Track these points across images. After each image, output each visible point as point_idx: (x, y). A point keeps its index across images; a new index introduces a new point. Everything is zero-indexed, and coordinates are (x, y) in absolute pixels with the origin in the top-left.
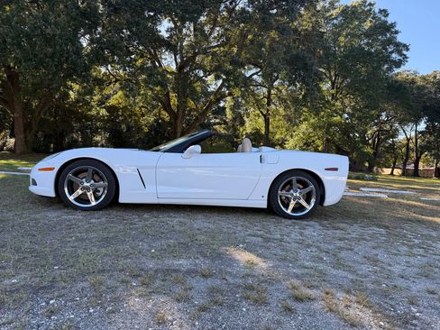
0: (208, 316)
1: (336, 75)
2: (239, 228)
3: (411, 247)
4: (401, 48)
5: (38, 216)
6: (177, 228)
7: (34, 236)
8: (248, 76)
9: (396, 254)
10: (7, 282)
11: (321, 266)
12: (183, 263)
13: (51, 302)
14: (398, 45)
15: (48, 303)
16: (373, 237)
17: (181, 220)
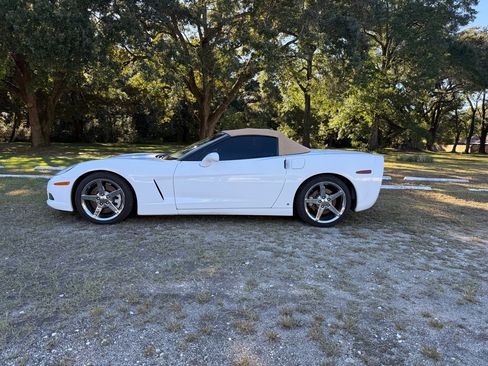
0: (194, 346)
1: (388, 39)
2: (252, 240)
3: (430, 258)
5: (50, 232)
6: (188, 242)
7: (44, 258)
8: (284, 44)
9: (409, 268)
10: (14, 314)
11: (322, 286)
12: (184, 287)
13: (53, 335)
15: (50, 335)
16: (394, 245)
17: (194, 231)
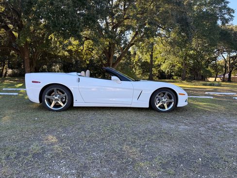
4: (230, 11)
14: (229, 9)
